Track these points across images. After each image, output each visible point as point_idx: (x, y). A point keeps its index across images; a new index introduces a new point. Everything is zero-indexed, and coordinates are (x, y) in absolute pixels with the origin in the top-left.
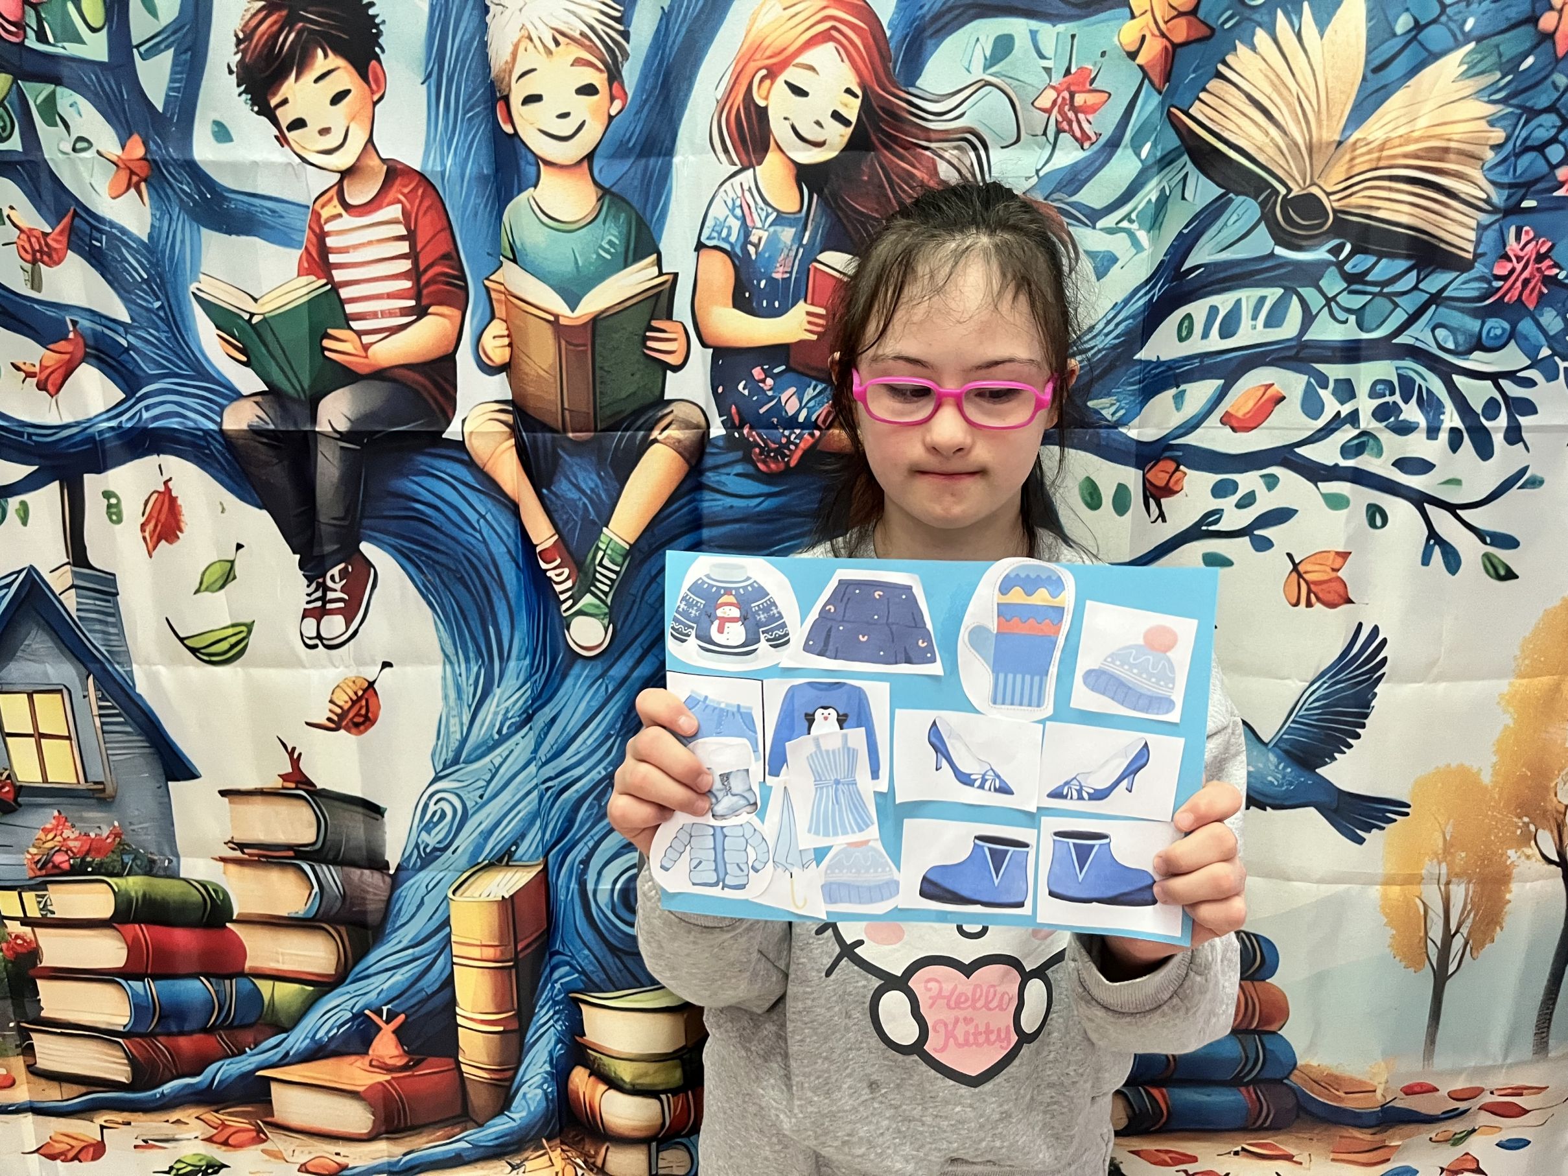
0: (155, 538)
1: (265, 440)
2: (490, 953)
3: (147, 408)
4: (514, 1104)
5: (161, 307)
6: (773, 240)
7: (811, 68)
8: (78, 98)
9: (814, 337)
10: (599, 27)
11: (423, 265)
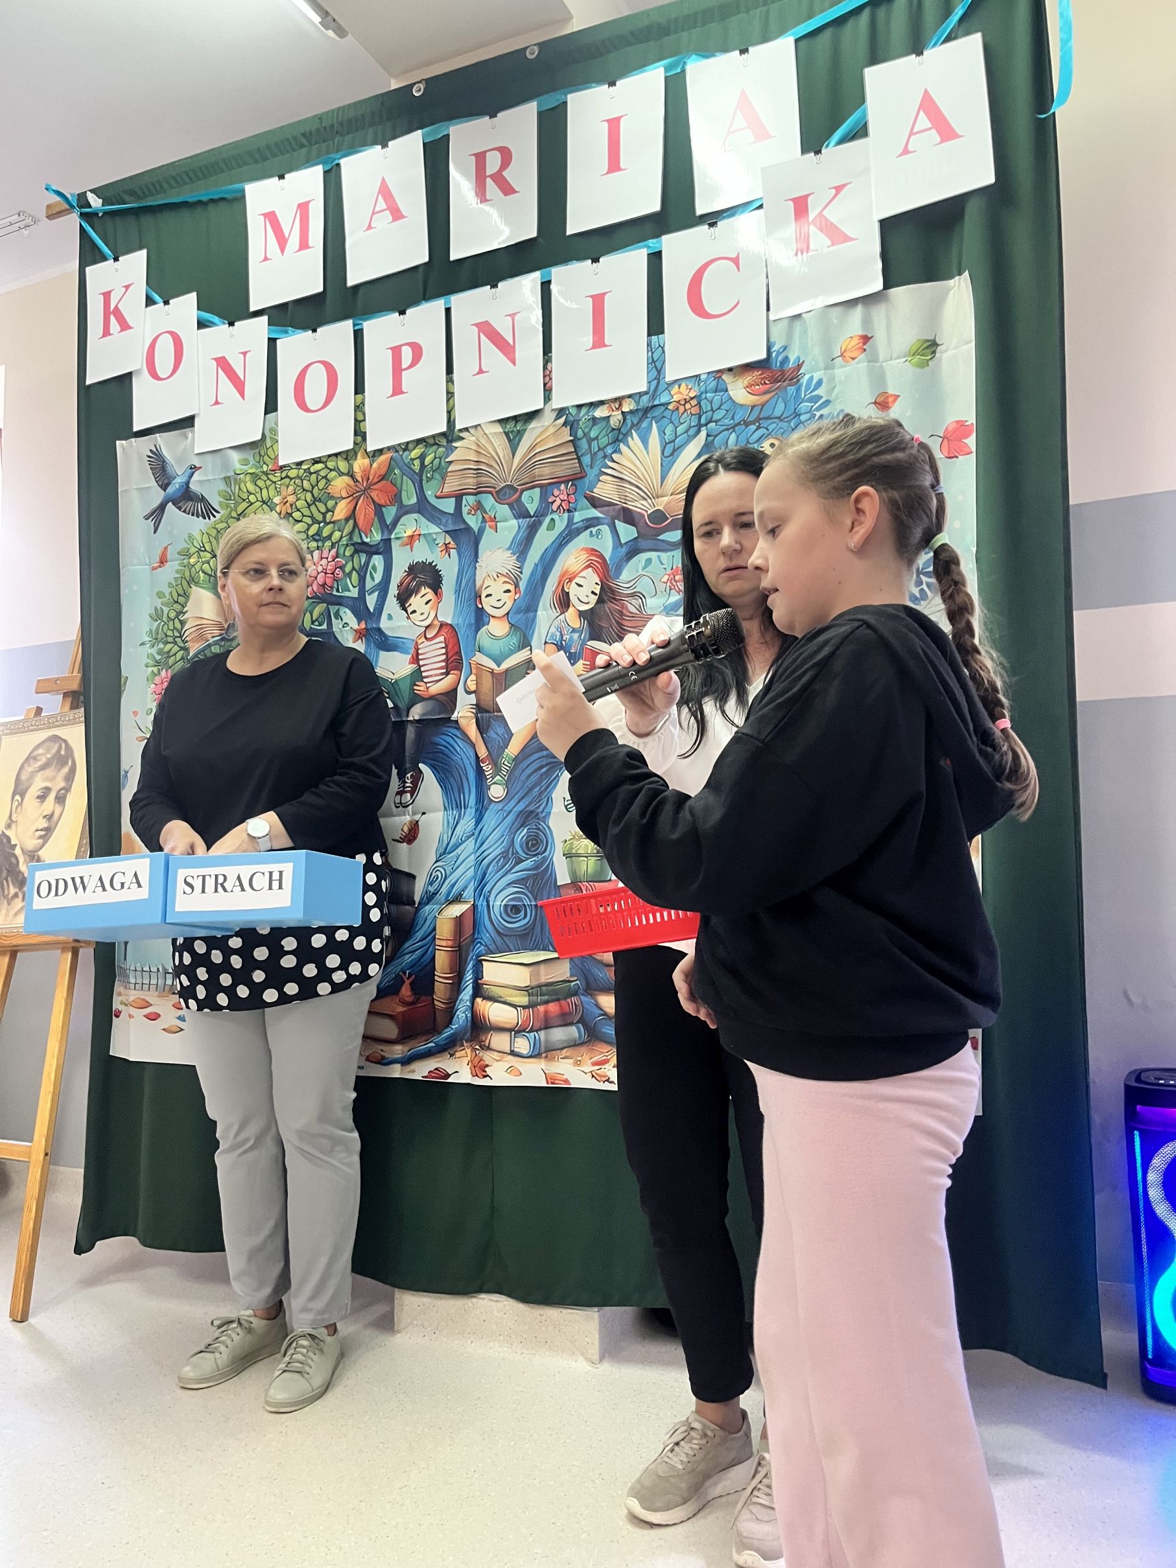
2: (450, 943)
4: (454, 1020)
6: (571, 638)
7: (584, 577)
8: (347, 610)
10: (512, 571)
11: (449, 657)
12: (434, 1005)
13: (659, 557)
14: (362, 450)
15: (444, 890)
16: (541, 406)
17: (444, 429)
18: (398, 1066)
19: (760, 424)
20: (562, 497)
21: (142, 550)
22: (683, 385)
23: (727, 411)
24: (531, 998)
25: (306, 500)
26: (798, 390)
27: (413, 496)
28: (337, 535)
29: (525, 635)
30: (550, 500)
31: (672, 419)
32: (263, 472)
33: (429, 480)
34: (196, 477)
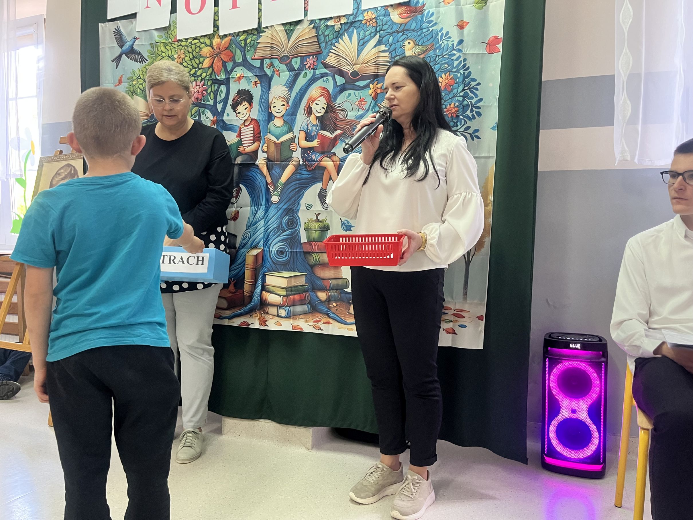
2: (252, 267)
4: (252, 301)
6: (312, 129)
7: (319, 101)
8: (208, 110)
9: (318, 145)
10: (286, 96)
11: (255, 135)
12: (244, 294)
13: (354, 93)
14: (217, 34)
15: (250, 243)
16: (302, 18)
17: (256, 26)
18: (227, 320)
19: (404, 33)
20: (311, 62)
21: (110, 77)
22: (370, 12)
23: (389, 25)
24: (287, 292)
25: (190, 57)
26: (422, 17)
27: (241, 58)
28: (204, 75)
29: (290, 126)
30: (305, 63)
31: (364, 28)
32: (169, 42)
33: (248, 51)
34: (137, 42)
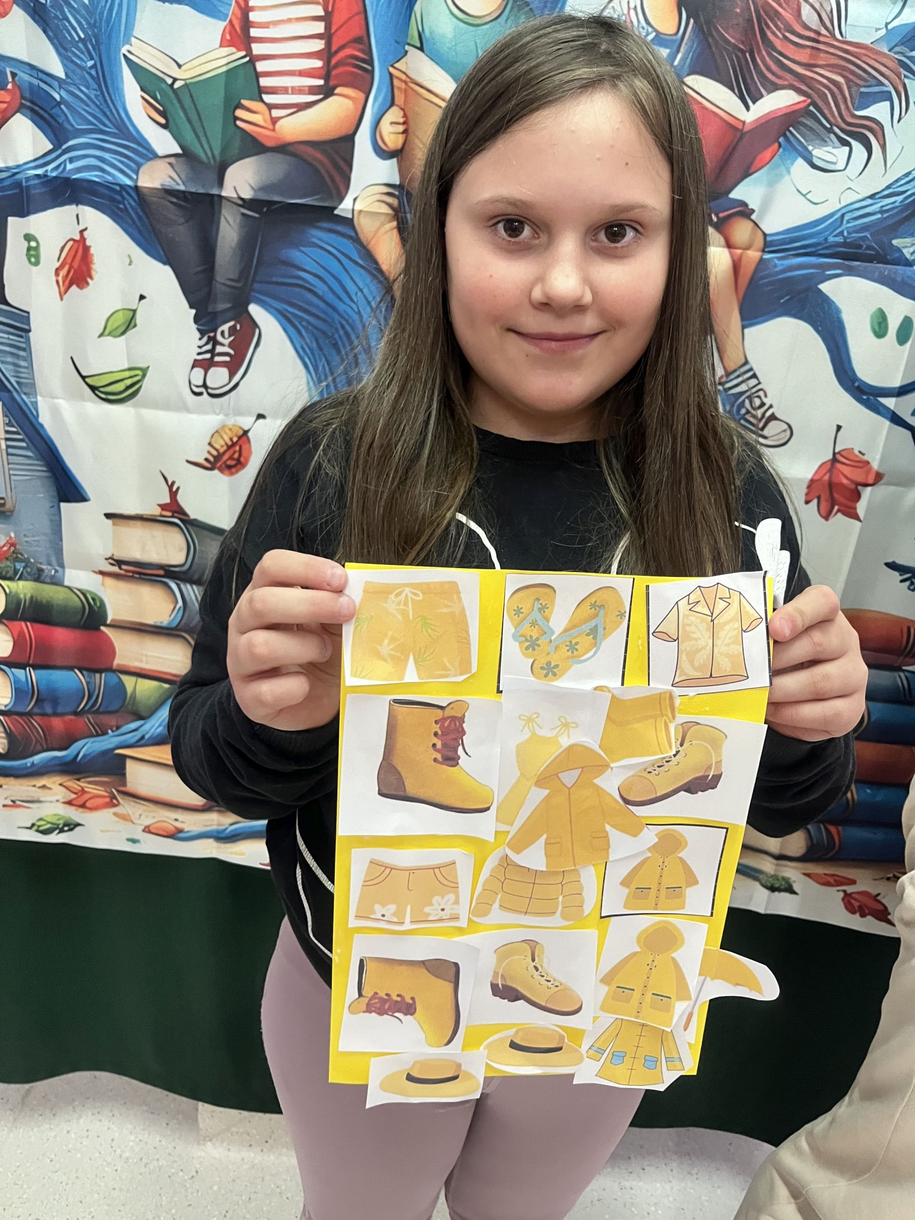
0: (67, 283)
1: (174, 200)
3: (71, 160)
5: (94, 66)
11: (336, 46)
